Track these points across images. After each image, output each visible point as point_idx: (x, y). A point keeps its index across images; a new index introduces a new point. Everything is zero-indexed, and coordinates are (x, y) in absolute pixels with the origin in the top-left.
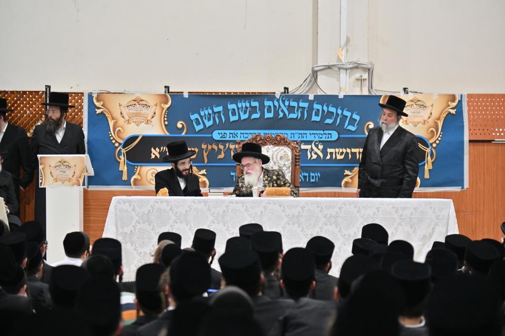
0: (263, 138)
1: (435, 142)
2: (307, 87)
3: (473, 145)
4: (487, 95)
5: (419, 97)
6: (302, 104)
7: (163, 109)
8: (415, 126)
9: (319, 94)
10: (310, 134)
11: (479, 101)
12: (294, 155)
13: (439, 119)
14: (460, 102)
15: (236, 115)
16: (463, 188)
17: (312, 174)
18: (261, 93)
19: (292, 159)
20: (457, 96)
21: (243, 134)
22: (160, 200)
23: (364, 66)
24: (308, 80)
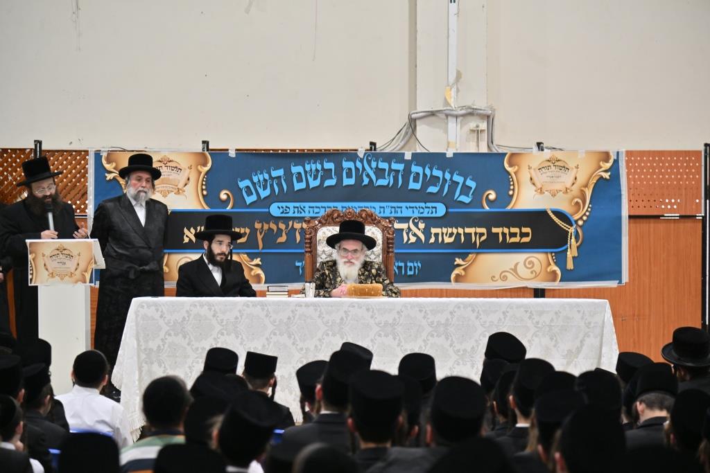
0: (342, 215)
1: (581, 218)
2: (401, 142)
3: (635, 223)
4: (654, 152)
5: (558, 155)
6: (395, 166)
7: (200, 173)
8: (554, 195)
9: (418, 151)
10: (406, 207)
11: (642, 160)
12: (385, 238)
13: (586, 186)
14: (616, 162)
15: (302, 181)
16: (620, 282)
17: (409, 264)
18: (338, 150)
19: (383, 244)
20: (611, 154)
21: (313, 207)
22: (199, 302)
23: (481, 112)
24: (403, 132)
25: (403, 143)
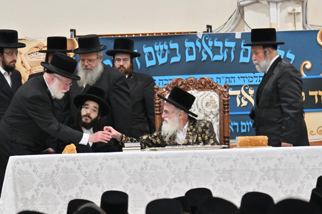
0: (185, 82)
2: (232, 26)
6: (228, 44)
9: (246, 31)
10: (239, 77)
12: (222, 101)
15: (152, 59)
17: (242, 124)
18: (181, 33)
19: (220, 105)
21: (162, 80)
22: (65, 157)
24: (233, 17)
25: (234, 26)
